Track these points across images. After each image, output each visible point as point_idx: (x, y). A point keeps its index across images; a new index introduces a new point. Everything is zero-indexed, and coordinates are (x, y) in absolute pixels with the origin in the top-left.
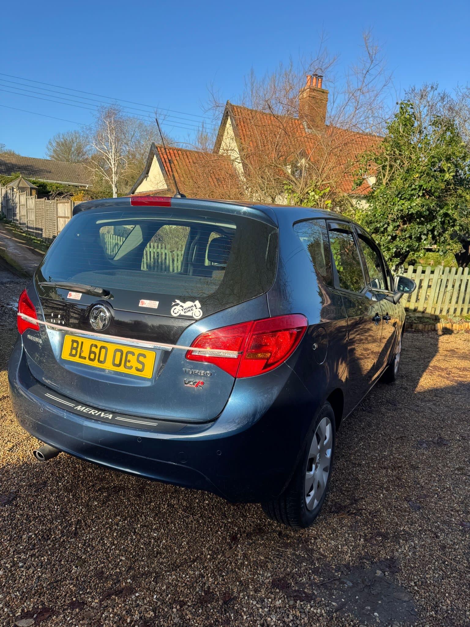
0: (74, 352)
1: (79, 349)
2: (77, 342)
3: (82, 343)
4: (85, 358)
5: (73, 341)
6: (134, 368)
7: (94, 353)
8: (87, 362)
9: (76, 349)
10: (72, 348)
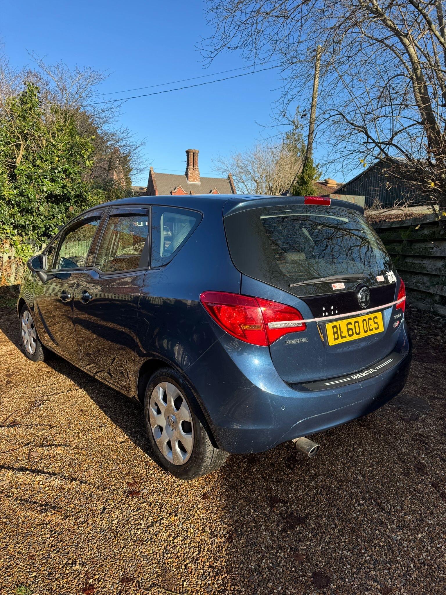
0: (336, 336)
1: (339, 332)
2: (336, 326)
3: (339, 325)
4: (345, 337)
5: (333, 327)
6: (374, 329)
7: (351, 329)
8: (348, 339)
9: (337, 333)
10: (335, 333)
